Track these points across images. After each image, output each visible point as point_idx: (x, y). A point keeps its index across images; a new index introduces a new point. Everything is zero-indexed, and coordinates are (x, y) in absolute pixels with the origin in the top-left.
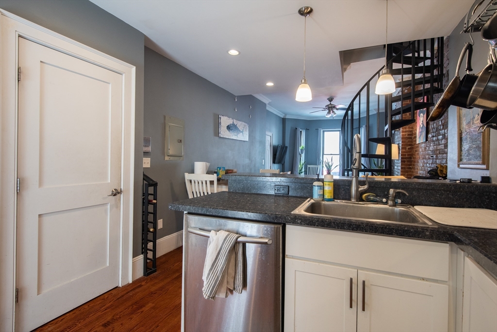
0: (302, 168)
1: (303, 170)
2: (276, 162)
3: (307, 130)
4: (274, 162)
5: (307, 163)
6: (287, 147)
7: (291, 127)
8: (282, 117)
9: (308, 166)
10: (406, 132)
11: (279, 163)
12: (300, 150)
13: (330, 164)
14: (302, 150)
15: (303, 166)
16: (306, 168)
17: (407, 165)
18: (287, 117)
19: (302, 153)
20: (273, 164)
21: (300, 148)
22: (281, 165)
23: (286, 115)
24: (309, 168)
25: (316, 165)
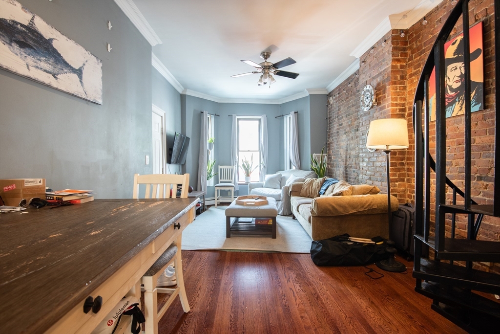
0: (211, 170)
1: (213, 173)
2: (172, 161)
3: (217, 116)
4: (169, 161)
5: (217, 163)
6: (188, 139)
7: (194, 110)
8: (181, 92)
9: (220, 167)
10: (397, 105)
11: (177, 163)
12: (208, 145)
13: (250, 164)
14: (210, 144)
15: (213, 167)
16: (216, 170)
17: (398, 159)
18: (188, 93)
19: (210, 148)
20: (168, 165)
21: (208, 141)
22: (181, 166)
23: (186, 87)
24: (221, 169)
25: (230, 165)
